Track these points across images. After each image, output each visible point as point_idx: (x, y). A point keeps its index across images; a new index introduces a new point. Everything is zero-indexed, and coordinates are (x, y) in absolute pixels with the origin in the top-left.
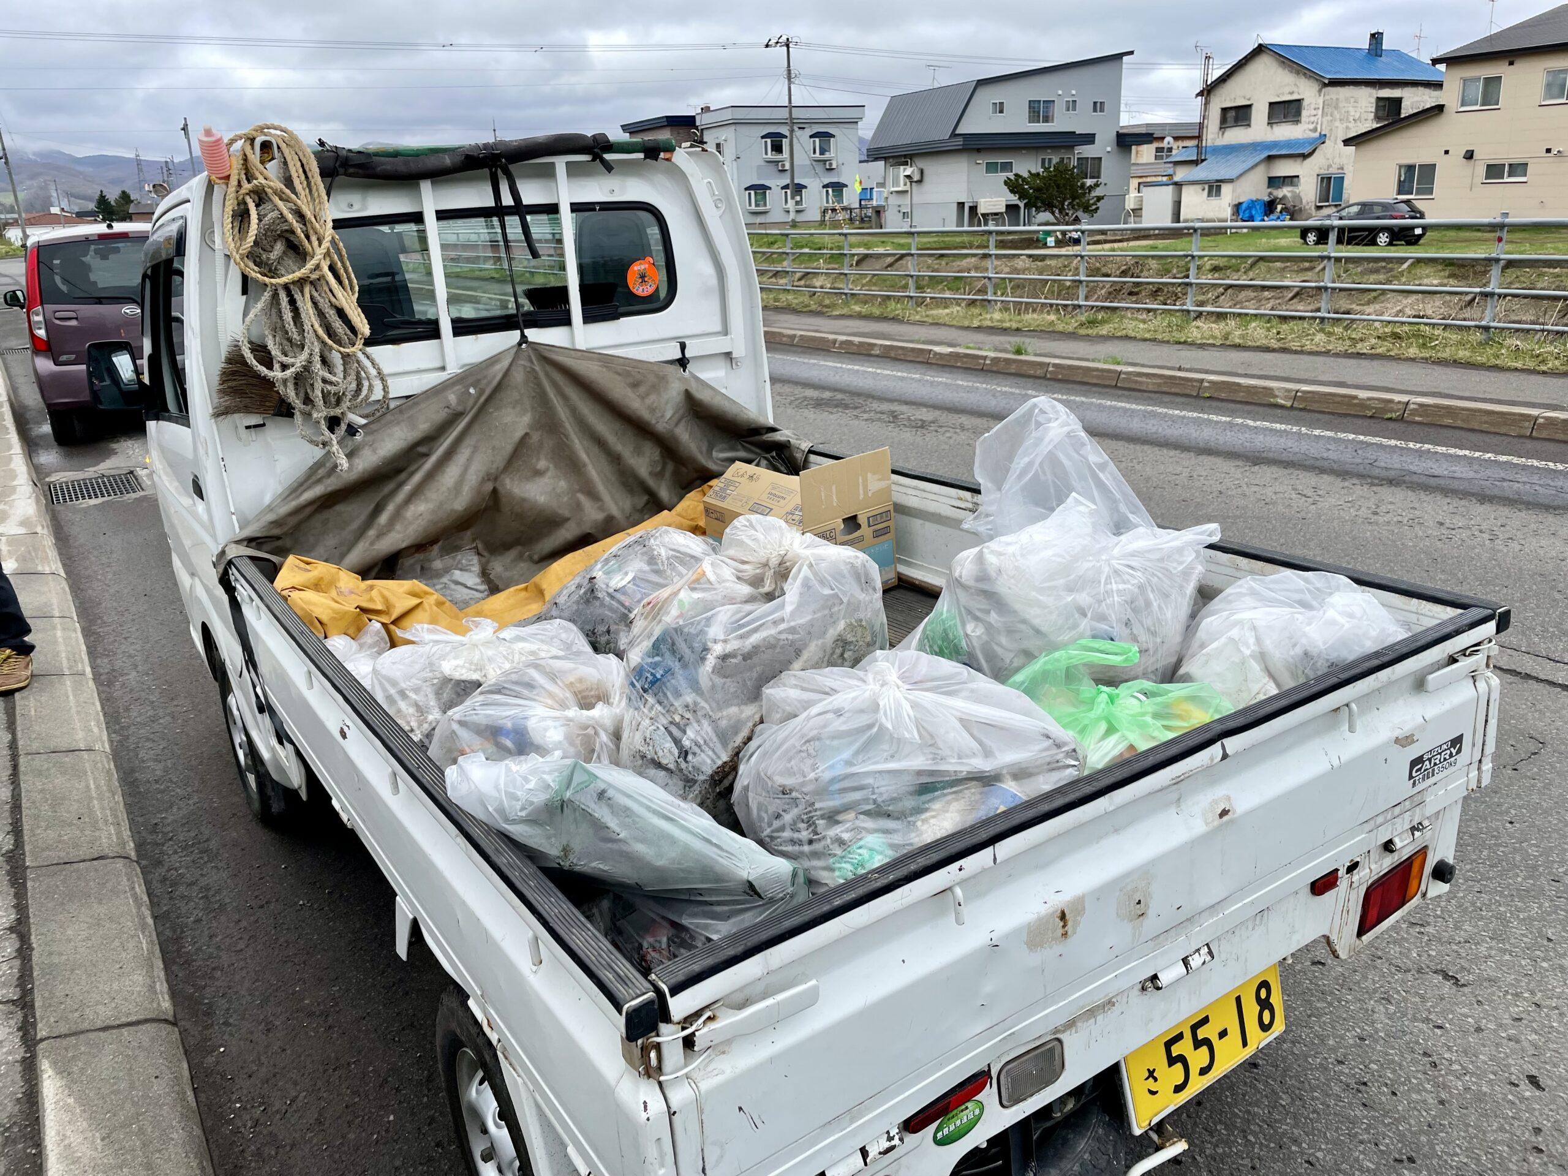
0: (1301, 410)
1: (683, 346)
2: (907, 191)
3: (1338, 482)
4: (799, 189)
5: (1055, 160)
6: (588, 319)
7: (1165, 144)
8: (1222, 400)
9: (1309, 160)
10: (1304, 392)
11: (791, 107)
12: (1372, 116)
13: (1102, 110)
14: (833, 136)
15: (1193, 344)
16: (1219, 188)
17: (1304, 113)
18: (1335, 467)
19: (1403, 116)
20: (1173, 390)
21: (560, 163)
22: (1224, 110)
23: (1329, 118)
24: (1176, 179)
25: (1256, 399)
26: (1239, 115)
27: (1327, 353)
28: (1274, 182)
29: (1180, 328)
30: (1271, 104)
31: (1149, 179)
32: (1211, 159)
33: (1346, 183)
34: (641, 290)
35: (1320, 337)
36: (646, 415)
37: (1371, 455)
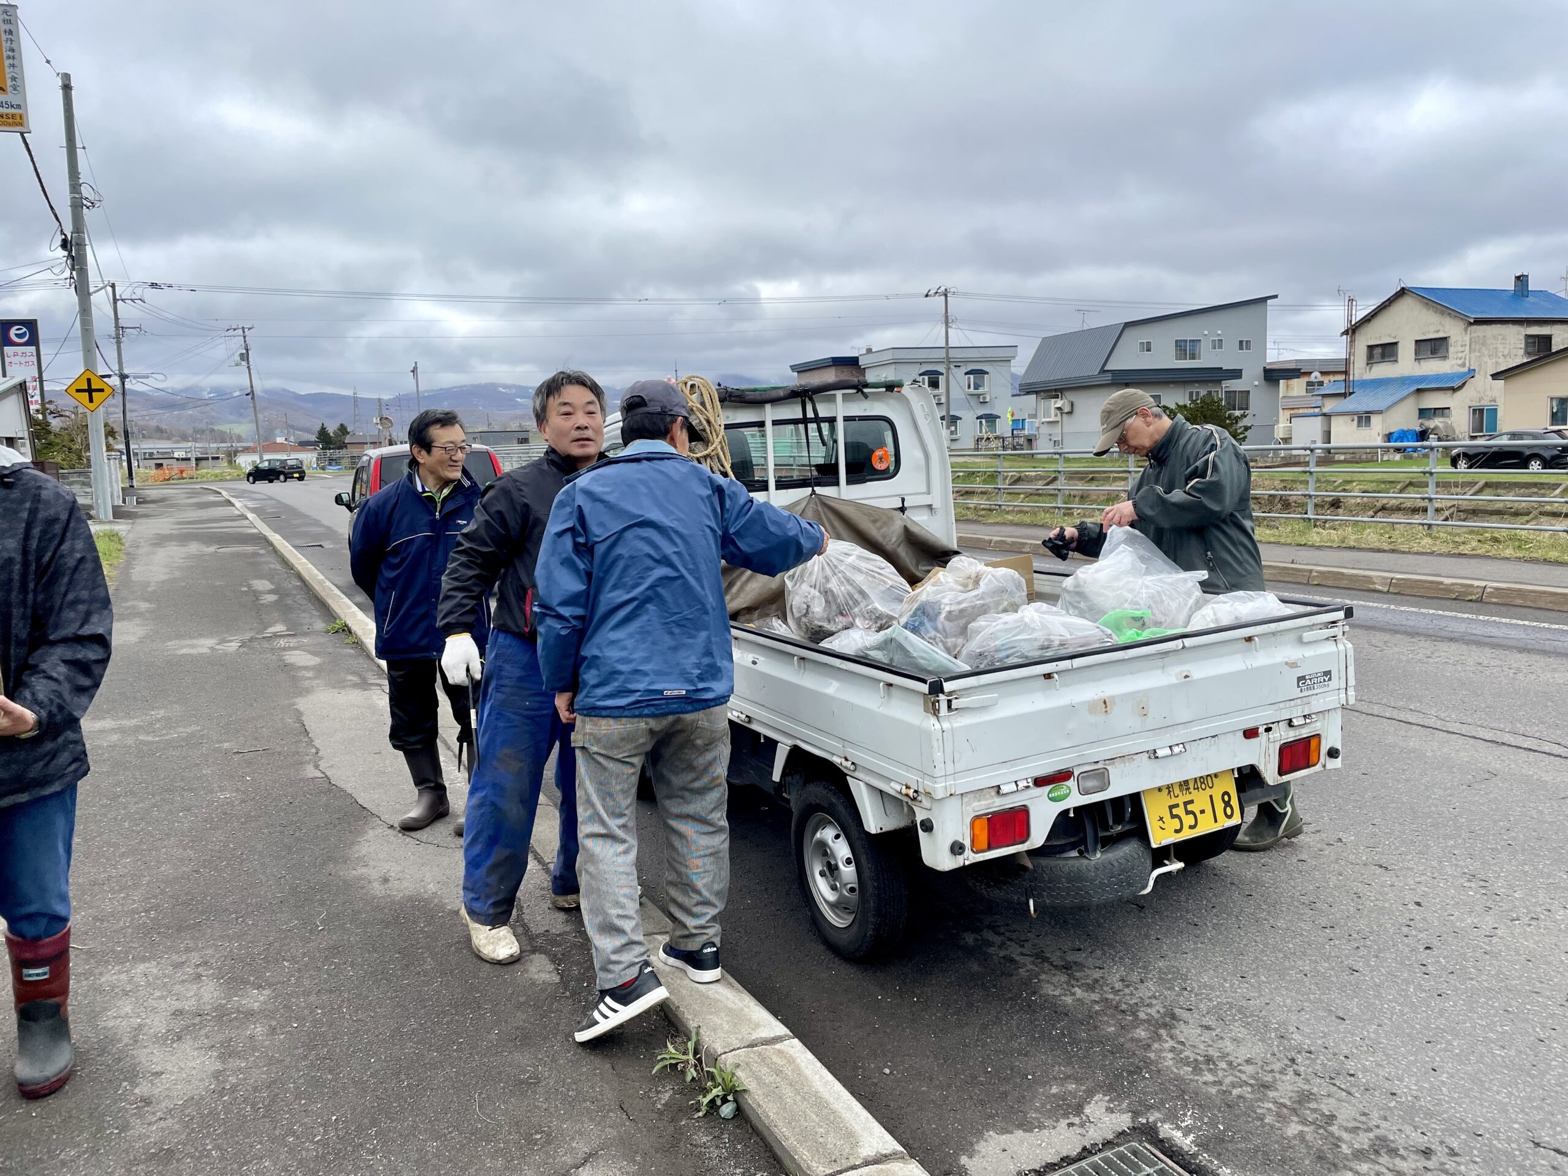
0: (1395, 594)
1: (903, 500)
2: (1057, 422)
3: (1408, 639)
4: (953, 420)
5: (1203, 392)
6: (849, 482)
7: (1312, 378)
8: (1329, 587)
9: (1459, 394)
10: (1398, 579)
11: (947, 348)
12: (1522, 352)
13: (1248, 348)
14: (987, 373)
15: (1312, 546)
16: (1368, 419)
17: (1451, 350)
18: (1409, 630)
19: (1554, 349)
20: (1286, 579)
21: (839, 394)
22: (1371, 348)
23: (1477, 354)
24: (1325, 410)
25: (1357, 586)
26: (1386, 351)
27: (1432, 553)
28: (1423, 413)
29: (1302, 533)
30: (1417, 341)
31: (1301, 411)
32: (1359, 392)
33: (1500, 414)
34: (879, 466)
35: (1427, 541)
36: (880, 539)
37: (1443, 623)
